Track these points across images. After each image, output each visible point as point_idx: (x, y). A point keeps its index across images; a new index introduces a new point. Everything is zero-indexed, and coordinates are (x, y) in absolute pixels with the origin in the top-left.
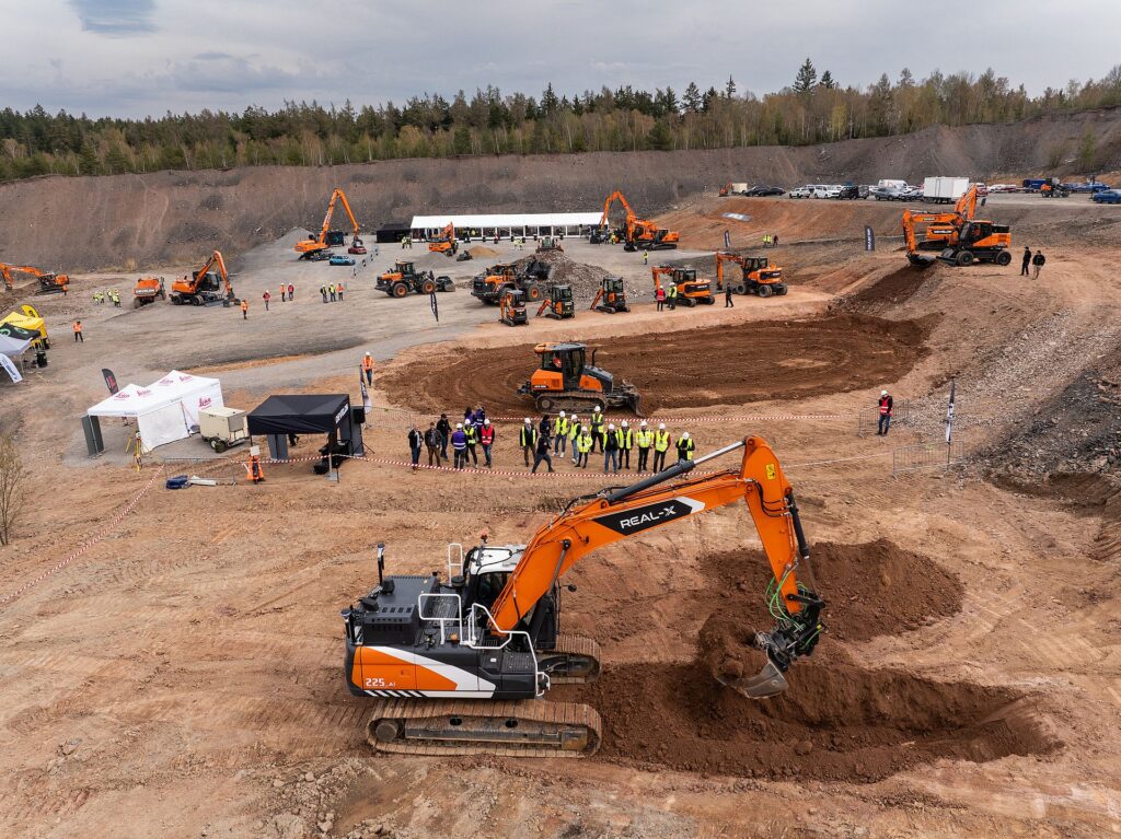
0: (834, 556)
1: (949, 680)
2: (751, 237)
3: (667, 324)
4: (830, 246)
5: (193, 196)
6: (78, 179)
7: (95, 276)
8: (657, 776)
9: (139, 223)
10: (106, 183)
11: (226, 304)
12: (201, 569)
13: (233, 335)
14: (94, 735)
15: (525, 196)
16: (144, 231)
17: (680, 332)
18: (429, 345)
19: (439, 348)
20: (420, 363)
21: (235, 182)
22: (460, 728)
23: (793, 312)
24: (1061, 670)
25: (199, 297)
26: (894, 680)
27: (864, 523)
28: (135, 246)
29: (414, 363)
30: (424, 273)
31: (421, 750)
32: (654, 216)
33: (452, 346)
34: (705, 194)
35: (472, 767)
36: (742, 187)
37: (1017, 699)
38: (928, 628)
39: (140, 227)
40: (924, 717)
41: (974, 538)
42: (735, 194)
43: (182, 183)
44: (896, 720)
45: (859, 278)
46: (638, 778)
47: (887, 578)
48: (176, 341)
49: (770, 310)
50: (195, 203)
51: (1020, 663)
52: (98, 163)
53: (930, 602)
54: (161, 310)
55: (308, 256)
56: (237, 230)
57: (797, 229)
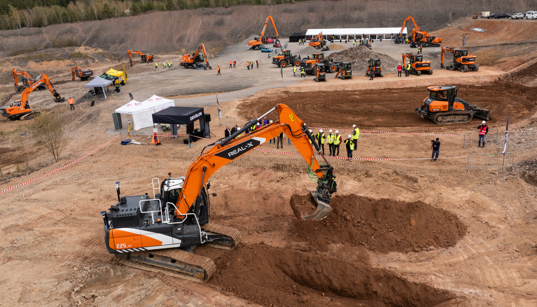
0: (387, 206)
1: (417, 281)
2: (482, 41)
3: (400, 84)
4: (522, 46)
5: (212, 19)
6: (165, 12)
7: (167, 56)
8: (228, 298)
9: (189, 32)
10: (176, 14)
11: (205, 69)
12: (111, 179)
13: (200, 82)
14: (28, 237)
15: (368, 19)
16: (190, 36)
17: (405, 88)
18: (272, 89)
19: (277, 90)
20: (264, 98)
21: (230, 13)
22: (152, 259)
23: (476, 81)
24: (489, 288)
25: (195, 65)
26: (385, 276)
27: (432, 193)
28: (186, 43)
29: (261, 98)
30: (295, 56)
31: (137, 266)
32: (437, 29)
33: (282, 90)
34: (467, 18)
35: (152, 277)
36: (487, 14)
37: (452, 299)
38: (426, 252)
39: (188, 34)
40: (399, 299)
41: (492, 208)
42: (482, 17)
43: (208, 14)
44: (383, 298)
45: (523, 63)
46: (218, 297)
47: (413, 222)
48: (176, 84)
49: (463, 79)
50: (213, 23)
51: (468, 280)
52: (173, 5)
53: (436, 239)
54: (178, 70)
55: (254, 48)
56: (229, 36)
57: (509, 37)
